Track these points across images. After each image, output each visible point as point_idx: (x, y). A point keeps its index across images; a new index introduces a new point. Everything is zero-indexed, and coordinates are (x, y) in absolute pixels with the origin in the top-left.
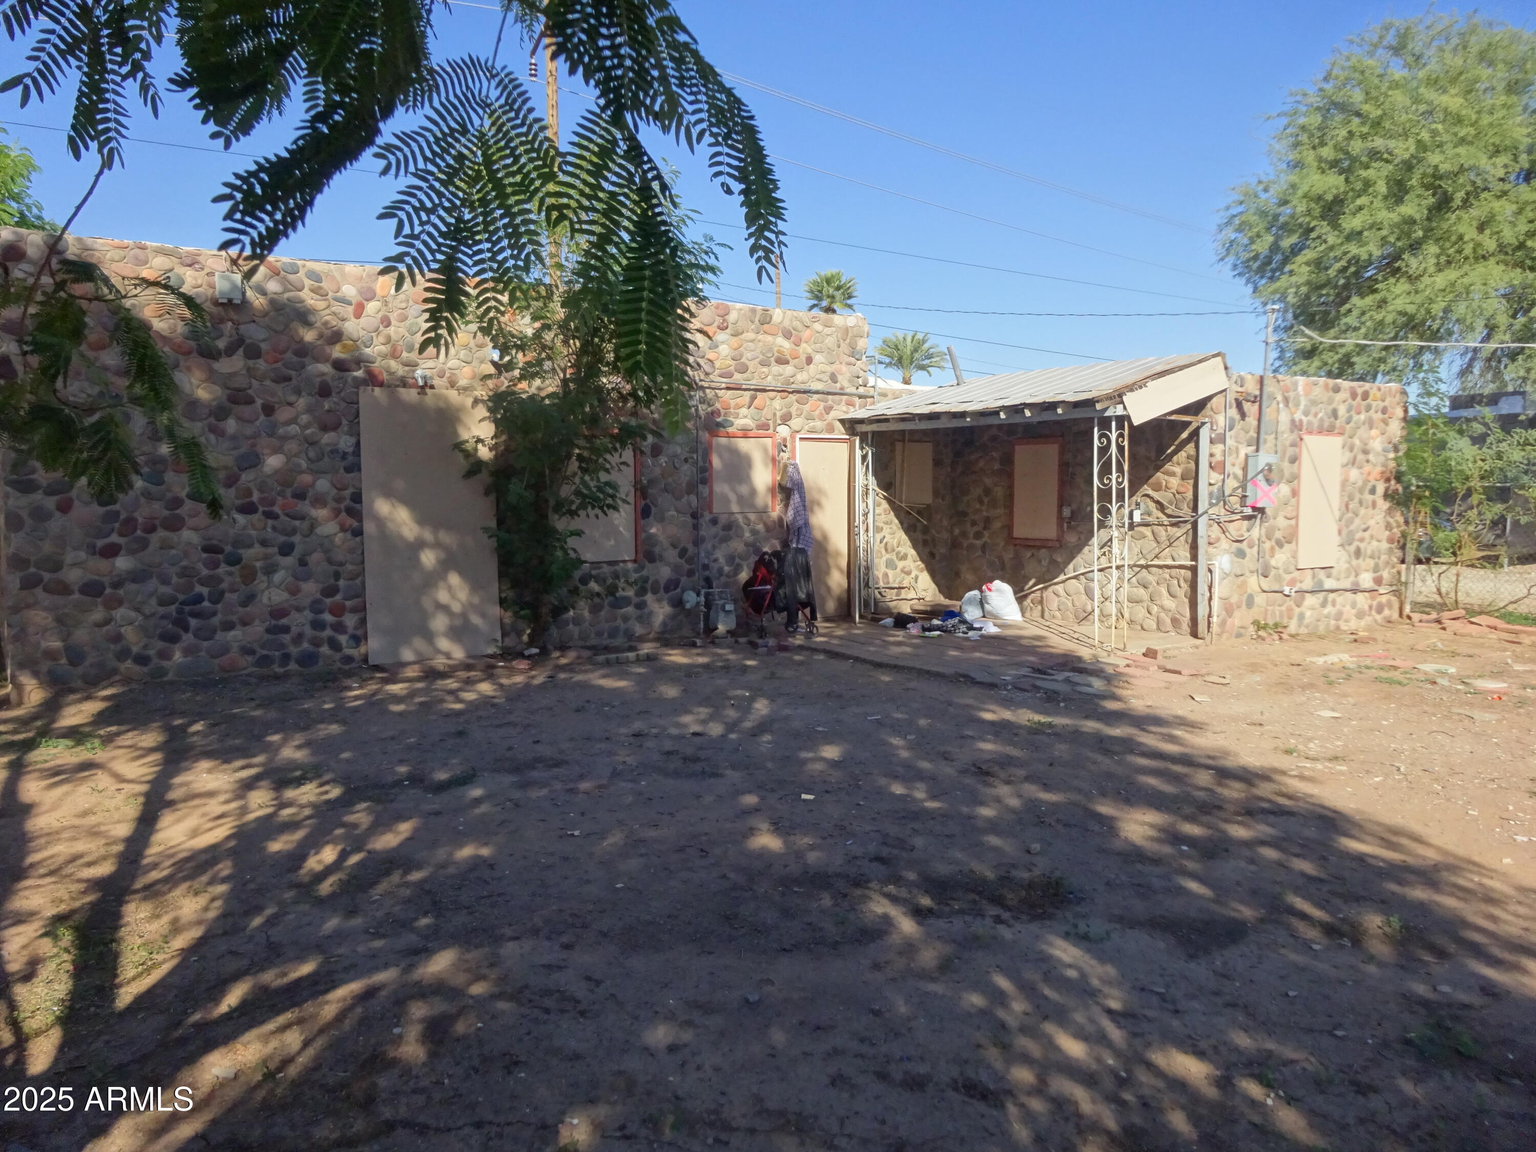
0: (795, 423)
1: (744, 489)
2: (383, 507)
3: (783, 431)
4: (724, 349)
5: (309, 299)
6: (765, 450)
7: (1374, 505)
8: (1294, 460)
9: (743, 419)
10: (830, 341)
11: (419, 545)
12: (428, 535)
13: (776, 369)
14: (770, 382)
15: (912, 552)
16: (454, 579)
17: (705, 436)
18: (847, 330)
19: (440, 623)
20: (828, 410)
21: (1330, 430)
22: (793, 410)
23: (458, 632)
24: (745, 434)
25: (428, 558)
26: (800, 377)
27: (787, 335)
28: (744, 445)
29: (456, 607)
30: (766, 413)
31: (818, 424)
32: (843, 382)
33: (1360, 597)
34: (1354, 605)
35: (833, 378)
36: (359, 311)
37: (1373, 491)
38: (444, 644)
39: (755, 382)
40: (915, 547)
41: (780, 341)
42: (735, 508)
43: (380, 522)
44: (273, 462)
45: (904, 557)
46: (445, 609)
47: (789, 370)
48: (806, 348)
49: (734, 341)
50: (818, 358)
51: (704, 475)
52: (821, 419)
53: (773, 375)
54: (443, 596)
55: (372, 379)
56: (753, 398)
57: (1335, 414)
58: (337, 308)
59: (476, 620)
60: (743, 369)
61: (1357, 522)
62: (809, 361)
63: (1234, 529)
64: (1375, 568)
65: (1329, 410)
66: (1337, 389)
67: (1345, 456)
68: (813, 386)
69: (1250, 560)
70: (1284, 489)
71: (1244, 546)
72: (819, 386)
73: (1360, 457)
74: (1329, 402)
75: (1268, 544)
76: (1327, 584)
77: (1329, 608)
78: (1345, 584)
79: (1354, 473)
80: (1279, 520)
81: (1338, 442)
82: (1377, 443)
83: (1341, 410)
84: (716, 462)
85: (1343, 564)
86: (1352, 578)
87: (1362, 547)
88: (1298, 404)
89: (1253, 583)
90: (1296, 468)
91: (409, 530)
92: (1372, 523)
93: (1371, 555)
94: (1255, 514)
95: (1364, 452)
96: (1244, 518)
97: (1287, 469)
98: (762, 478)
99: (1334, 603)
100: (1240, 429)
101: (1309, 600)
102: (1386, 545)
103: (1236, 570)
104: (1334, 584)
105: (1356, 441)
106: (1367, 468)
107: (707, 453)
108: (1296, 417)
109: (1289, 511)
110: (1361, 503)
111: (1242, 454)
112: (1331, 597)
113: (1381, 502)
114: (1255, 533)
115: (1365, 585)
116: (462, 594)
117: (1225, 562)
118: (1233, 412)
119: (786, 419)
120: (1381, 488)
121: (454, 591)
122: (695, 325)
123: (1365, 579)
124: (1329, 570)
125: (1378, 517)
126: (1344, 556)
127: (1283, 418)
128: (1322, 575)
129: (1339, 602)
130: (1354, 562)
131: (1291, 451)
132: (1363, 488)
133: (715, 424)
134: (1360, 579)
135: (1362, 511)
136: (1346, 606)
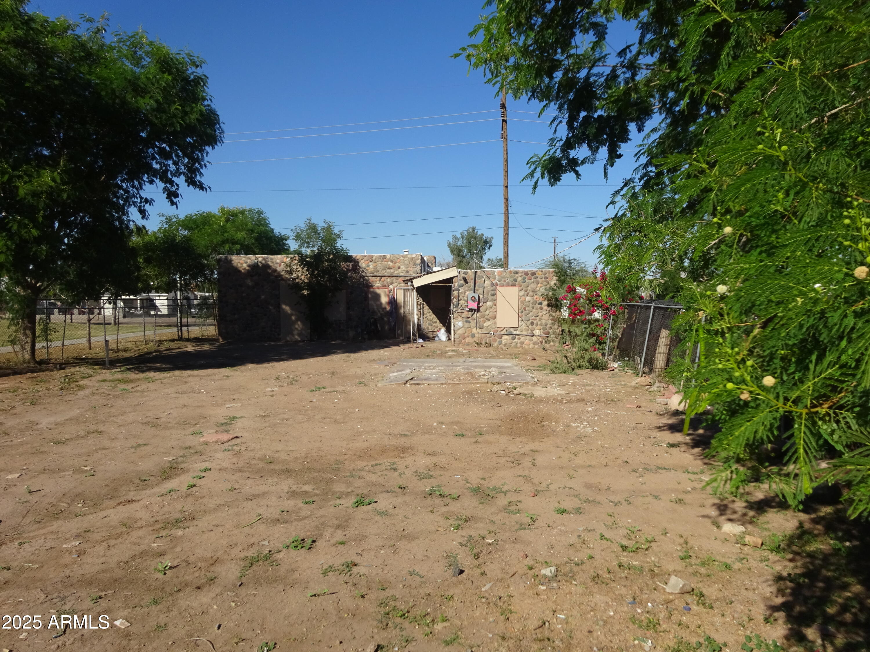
0: (395, 285)
1: (378, 303)
2: (284, 307)
3: (391, 287)
4: (371, 267)
5: (271, 264)
6: (385, 292)
7: (541, 309)
8: (494, 295)
9: (378, 284)
10: (406, 262)
11: (292, 315)
12: (294, 312)
13: (389, 270)
14: (386, 274)
16: (299, 323)
17: (366, 289)
18: (412, 258)
19: (296, 332)
21: (514, 285)
22: (394, 281)
23: (299, 335)
24: (378, 288)
25: (293, 318)
26: (396, 272)
27: (392, 261)
28: (378, 291)
29: (299, 329)
30: (385, 282)
31: (403, 285)
32: (411, 273)
33: (534, 338)
34: (531, 340)
35: (407, 272)
36: (280, 265)
37: (541, 304)
38: (296, 337)
39: (381, 275)
40: (439, 319)
41: (389, 263)
42: (375, 308)
43: (283, 309)
44: (263, 297)
45: (436, 322)
46: (297, 329)
47: (392, 271)
48: (398, 264)
49: (375, 265)
50: (402, 267)
51: (366, 298)
53: (387, 272)
54: (297, 326)
55: (282, 279)
56: (381, 279)
57: (516, 280)
58: (276, 265)
59: (303, 332)
60: (378, 271)
61: (531, 314)
62: (399, 268)
63: (464, 315)
64: (544, 329)
65: (512, 279)
66: (517, 273)
67: (522, 293)
68: (401, 274)
69: (473, 324)
70: (489, 303)
71: (470, 319)
72: (402, 274)
73: (531, 293)
74: (511, 277)
75: (482, 319)
76: (515, 333)
77: (516, 340)
78: (525, 333)
79: (528, 298)
80: (487, 312)
81: (516, 289)
82: (541, 290)
83: (519, 279)
84: (370, 296)
85: (524, 327)
86: (530, 331)
87: (535, 322)
88: (495, 278)
89: (475, 330)
90: (494, 297)
91: (289, 312)
92: (540, 314)
93: (541, 325)
94: (471, 310)
95: (533, 291)
96: (468, 311)
97: (490, 297)
98: (384, 300)
99: (519, 339)
100: (466, 286)
101: (505, 337)
102: (550, 321)
103: (466, 326)
104: (518, 333)
105: (529, 288)
106: (535, 297)
107: (366, 293)
108: (494, 282)
109: (492, 310)
110: (533, 308)
111: (467, 294)
112: (517, 337)
113: (546, 307)
114: (475, 316)
115: (538, 334)
116: (301, 326)
117: (460, 324)
118: (462, 282)
119: (392, 284)
120: (545, 303)
121: (299, 325)
122: (362, 261)
123: (537, 332)
124: (516, 328)
125: (545, 312)
126: (524, 324)
127: (487, 283)
128: (512, 330)
129: (522, 339)
130: (530, 326)
131: (492, 292)
132: (534, 303)
133: (369, 286)
134: (534, 332)
135: (534, 310)
136: (527, 340)
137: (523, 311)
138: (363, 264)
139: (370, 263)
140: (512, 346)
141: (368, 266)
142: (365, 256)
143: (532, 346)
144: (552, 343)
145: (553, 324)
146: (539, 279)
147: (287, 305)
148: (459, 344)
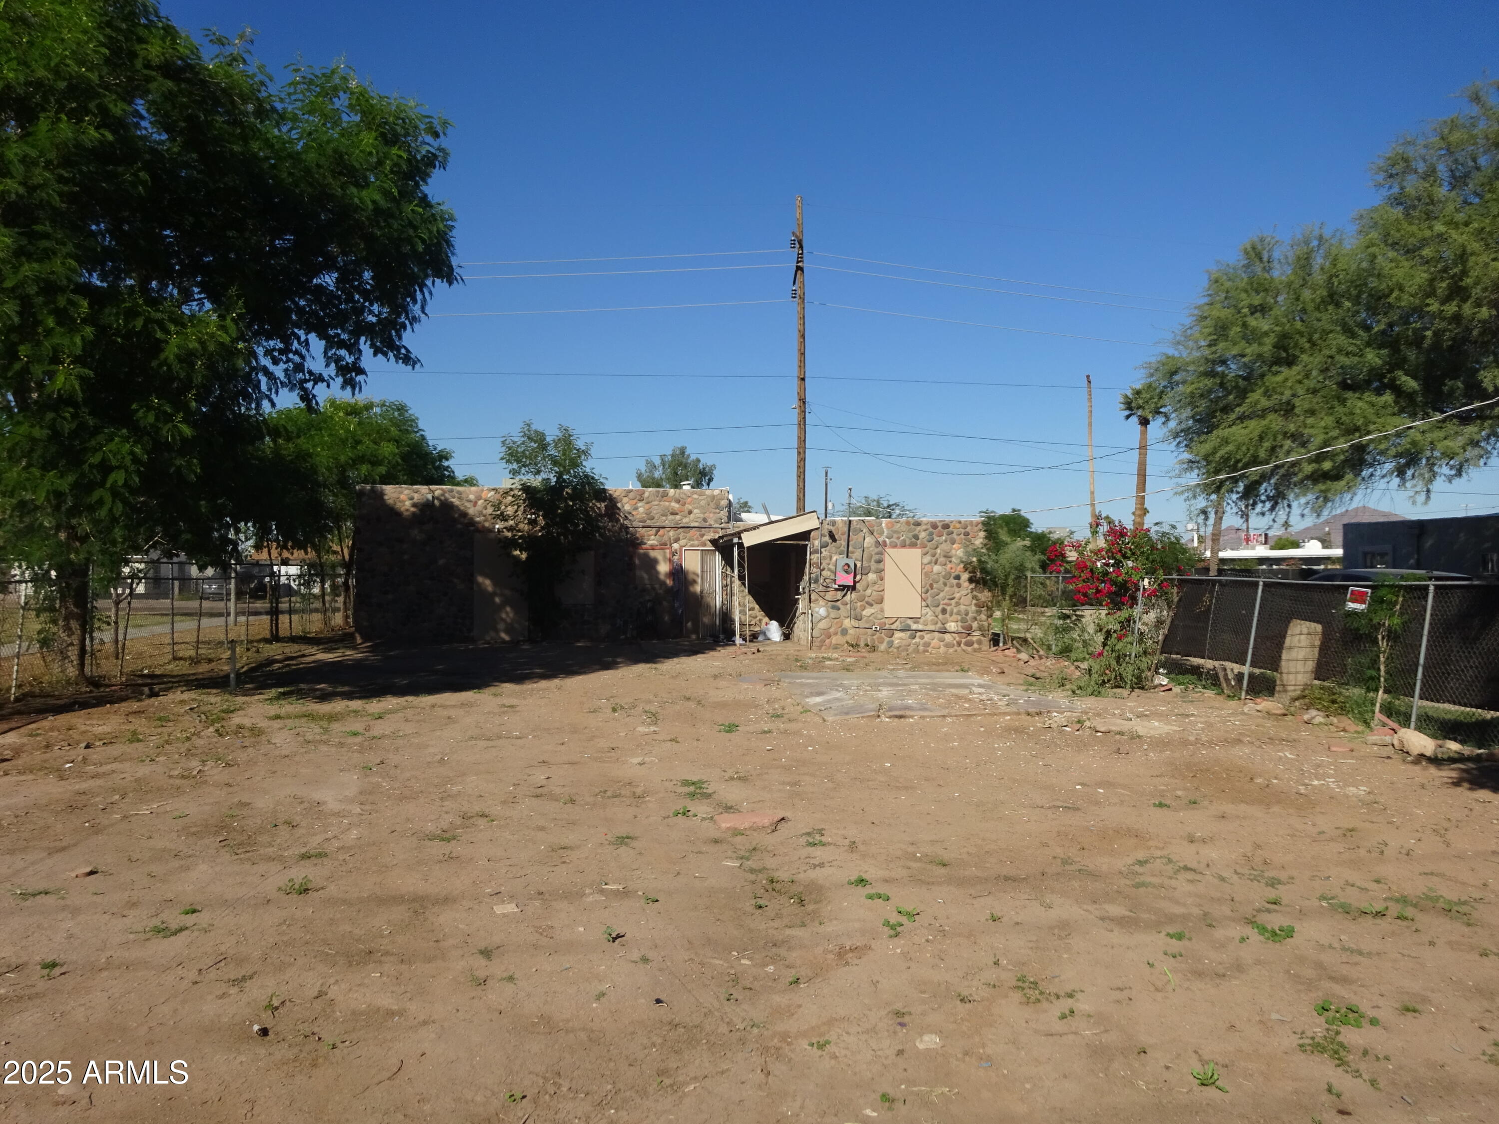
0: (682, 542)
1: (652, 574)
2: (480, 579)
3: (676, 546)
4: (641, 510)
5: (456, 501)
6: (665, 556)
7: (959, 586)
8: (879, 561)
9: (652, 541)
10: (703, 503)
11: (494, 594)
12: (498, 591)
13: (671, 517)
14: (667, 524)
15: (757, 607)
16: (508, 609)
17: (631, 549)
18: (713, 497)
19: (501, 626)
20: (702, 536)
21: (913, 545)
22: (681, 536)
23: (507, 632)
24: (653, 548)
25: (497, 600)
26: (685, 520)
27: (678, 501)
28: (653, 554)
29: (509, 620)
30: (665, 538)
31: (696, 542)
32: (711, 522)
33: (948, 637)
34: (942, 640)
35: (705, 520)
36: (475, 504)
37: (958, 577)
38: (503, 635)
39: (658, 524)
41: (674, 504)
42: (647, 582)
43: (479, 585)
44: (441, 562)
45: (753, 609)
46: (503, 620)
47: (678, 517)
48: (689, 507)
49: (647, 506)
50: (696, 511)
51: (631, 566)
52: (697, 539)
53: (669, 520)
54: (504, 616)
55: (478, 531)
56: (657, 532)
57: (916, 537)
58: (467, 504)
59: (516, 626)
60: (653, 518)
61: (942, 595)
62: (690, 512)
63: (830, 596)
64: (963, 621)
65: (910, 535)
66: (918, 524)
67: (927, 559)
68: (693, 524)
69: (844, 611)
70: (872, 576)
71: (838, 604)
72: (696, 524)
73: (942, 560)
74: (910, 531)
75: (859, 604)
76: (914, 627)
77: (917, 640)
78: (932, 628)
79: (937, 568)
80: (869, 592)
81: (917, 552)
82: (959, 552)
83: (923, 535)
84: (637, 562)
85: (930, 616)
86: (939, 625)
87: (948, 608)
88: (882, 533)
89: (847, 623)
90: (881, 566)
91: (490, 589)
92: (957, 595)
93: (958, 613)
94: (843, 588)
95: (945, 556)
96: (837, 590)
97: (874, 566)
98: (663, 568)
99: (922, 638)
100: (832, 546)
101: (898, 635)
102: (974, 608)
103: (832, 615)
104: (920, 627)
105: (938, 551)
106: (949, 566)
107: (631, 558)
108: (880, 540)
109: (876, 587)
110: (945, 584)
111: (834, 559)
112: (918, 634)
113: (967, 584)
114: (848, 597)
115: (953, 629)
116: (511, 615)
117: (822, 611)
118: (827, 539)
119: (677, 540)
120: (965, 576)
121: (508, 614)
122: (625, 500)
123: (952, 626)
124: (916, 620)
125: (964, 592)
126: (930, 613)
127: (869, 540)
128: (909, 622)
129: (927, 637)
130: (941, 616)
131: (877, 557)
132: (947, 576)
133: (635, 543)
134: (947, 626)
135: (947, 589)
136: (935, 640)
137: (929, 589)
138: (626, 506)
139: (640, 504)
140: (911, 649)
141: (636, 509)
142: (631, 491)
143: (943, 649)
144: (976, 646)
145: (979, 612)
146: (954, 536)
147: (486, 576)
148: (820, 647)
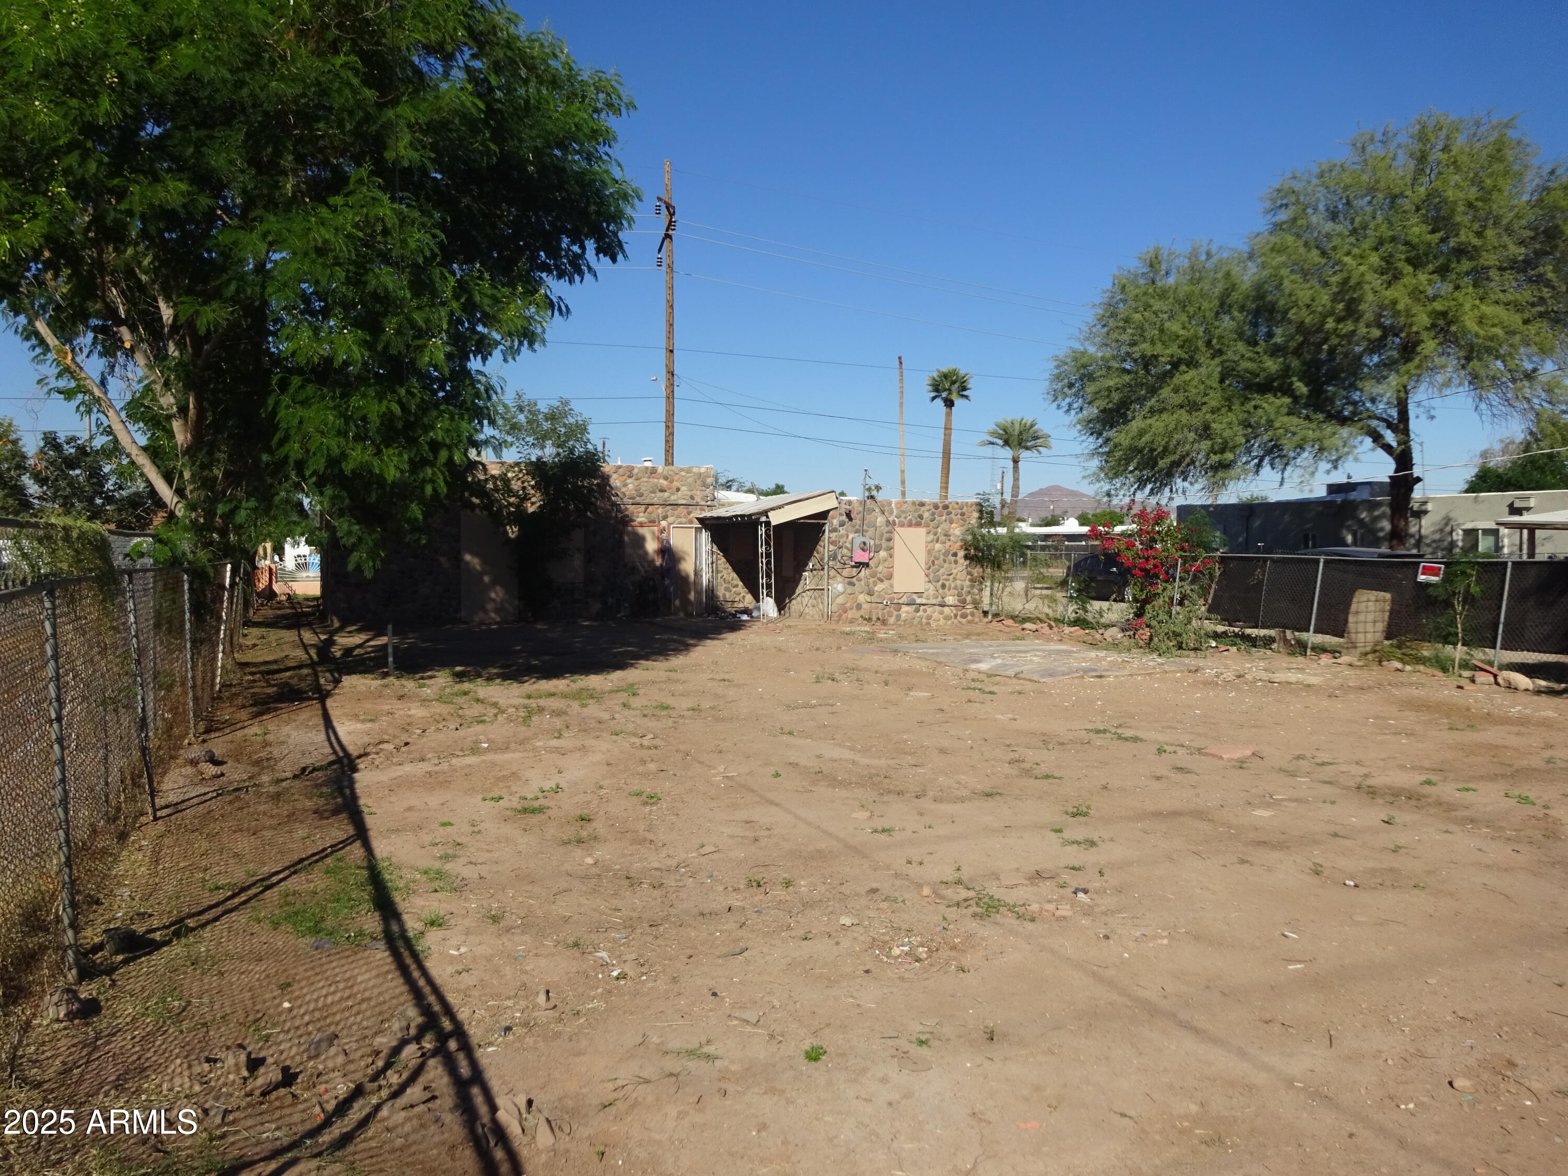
0: (670, 519)
1: (641, 552)
2: (468, 557)
3: (664, 523)
4: (631, 486)
6: (653, 533)
7: (956, 562)
8: (889, 540)
9: (641, 518)
10: (690, 480)
11: (481, 574)
12: (487, 570)
13: (659, 494)
14: (655, 500)
15: (741, 584)
16: (498, 588)
17: (621, 527)
18: (700, 474)
19: (490, 606)
20: (689, 513)
21: (918, 525)
22: (669, 514)
23: (497, 611)
24: (642, 525)
25: (486, 579)
26: (673, 498)
27: (666, 478)
28: (641, 531)
29: (498, 599)
30: (654, 515)
31: (684, 520)
32: (698, 499)
33: (946, 609)
34: (942, 613)
35: (692, 498)
37: (955, 555)
38: (493, 615)
39: (647, 501)
41: (662, 481)
42: (636, 560)
43: (467, 563)
45: (736, 586)
46: (493, 600)
47: (666, 494)
48: (676, 484)
49: (636, 483)
50: (683, 488)
51: (620, 543)
52: (685, 517)
53: (658, 497)
54: (493, 595)
56: (646, 509)
57: (921, 517)
59: (507, 605)
60: (641, 495)
61: (942, 571)
62: (678, 490)
63: (846, 573)
64: (959, 595)
65: (916, 515)
66: (922, 504)
67: (931, 537)
68: (681, 502)
69: (859, 586)
70: (883, 554)
71: (854, 580)
72: (684, 502)
73: (942, 538)
74: (916, 511)
75: (872, 580)
76: (919, 601)
77: (921, 613)
78: (934, 602)
79: (938, 546)
80: (880, 568)
81: (923, 531)
82: (957, 531)
83: (926, 515)
84: (626, 539)
85: (932, 592)
86: (940, 599)
87: (947, 583)
88: (891, 513)
89: (862, 598)
90: (891, 543)
91: (478, 567)
92: (955, 571)
93: (955, 588)
94: (859, 565)
95: (945, 535)
96: (853, 567)
97: (884, 544)
98: (651, 546)
99: (925, 611)
100: (848, 525)
101: (905, 608)
102: (968, 583)
103: (849, 591)
104: (924, 601)
105: (939, 530)
106: (948, 543)
107: (621, 534)
108: (891, 519)
109: (886, 564)
110: (945, 561)
111: (851, 537)
112: (922, 608)
113: (962, 561)
114: (862, 574)
115: (951, 603)
116: (501, 594)
117: (840, 587)
118: (844, 518)
119: (665, 518)
120: (961, 553)
121: (498, 594)
122: (614, 476)
123: (950, 600)
124: (920, 594)
125: (960, 569)
126: (932, 588)
127: (880, 520)
128: (915, 596)
129: (929, 610)
130: (941, 591)
131: (886, 536)
132: (946, 554)
133: (626, 521)
134: (946, 599)
135: (946, 565)
136: (935, 612)
137: (932, 564)
138: (615, 481)
139: (629, 481)
140: (915, 622)
141: (625, 485)
142: (620, 467)
143: (942, 622)
144: (969, 618)
145: (972, 587)
146: (952, 516)
147: (474, 554)
148: (838, 621)
